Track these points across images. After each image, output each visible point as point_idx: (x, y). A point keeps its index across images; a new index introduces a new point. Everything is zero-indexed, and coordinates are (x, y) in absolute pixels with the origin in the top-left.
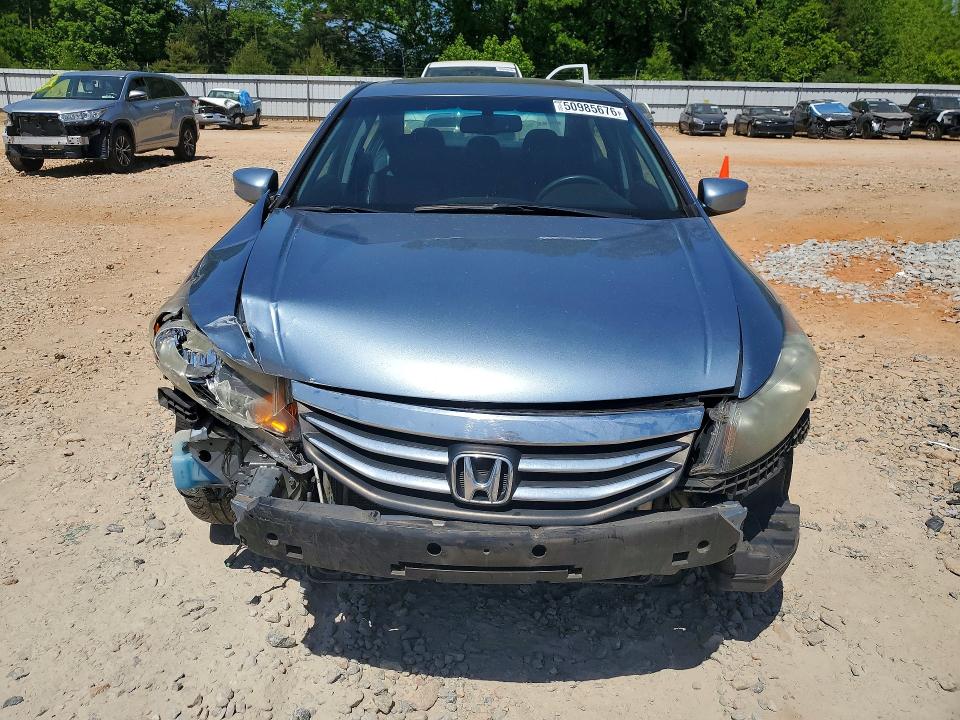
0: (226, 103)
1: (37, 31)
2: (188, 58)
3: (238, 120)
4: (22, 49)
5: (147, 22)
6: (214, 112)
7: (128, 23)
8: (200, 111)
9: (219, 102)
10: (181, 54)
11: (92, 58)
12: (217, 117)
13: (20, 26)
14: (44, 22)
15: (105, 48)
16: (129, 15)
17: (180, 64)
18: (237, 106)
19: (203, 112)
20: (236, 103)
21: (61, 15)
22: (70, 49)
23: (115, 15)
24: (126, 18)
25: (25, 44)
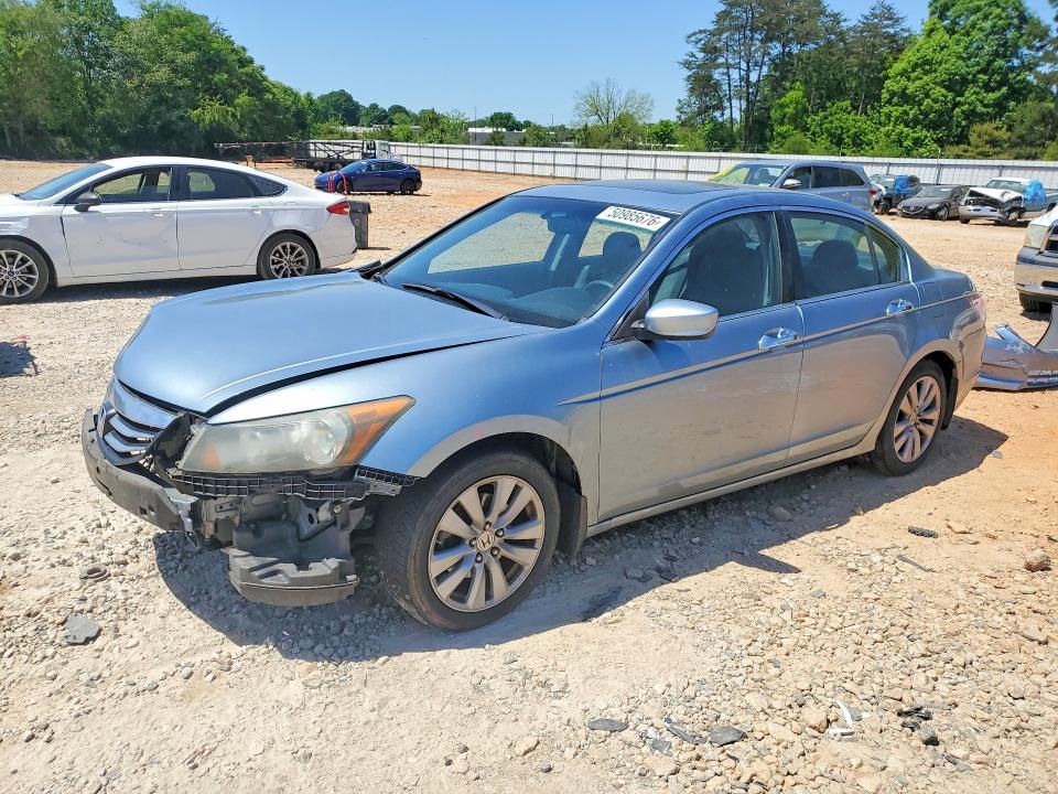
0: (1003, 195)
1: (864, 117)
2: (994, 142)
3: (1014, 215)
4: (844, 136)
5: (981, 102)
6: (984, 205)
7: (957, 105)
8: (967, 203)
9: (994, 194)
10: (986, 137)
11: (908, 143)
12: (986, 210)
13: (849, 113)
14: (873, 108)
15: (925, 132)
16: (962, 95)
17: (980, 149)
18: (1019, 199)
19: (970, 204)
20: (1018, 195)
21: (889, 102)
22: (888, 135)
23: (946, 97)
24: (958, 99)
25: (848, 131)
